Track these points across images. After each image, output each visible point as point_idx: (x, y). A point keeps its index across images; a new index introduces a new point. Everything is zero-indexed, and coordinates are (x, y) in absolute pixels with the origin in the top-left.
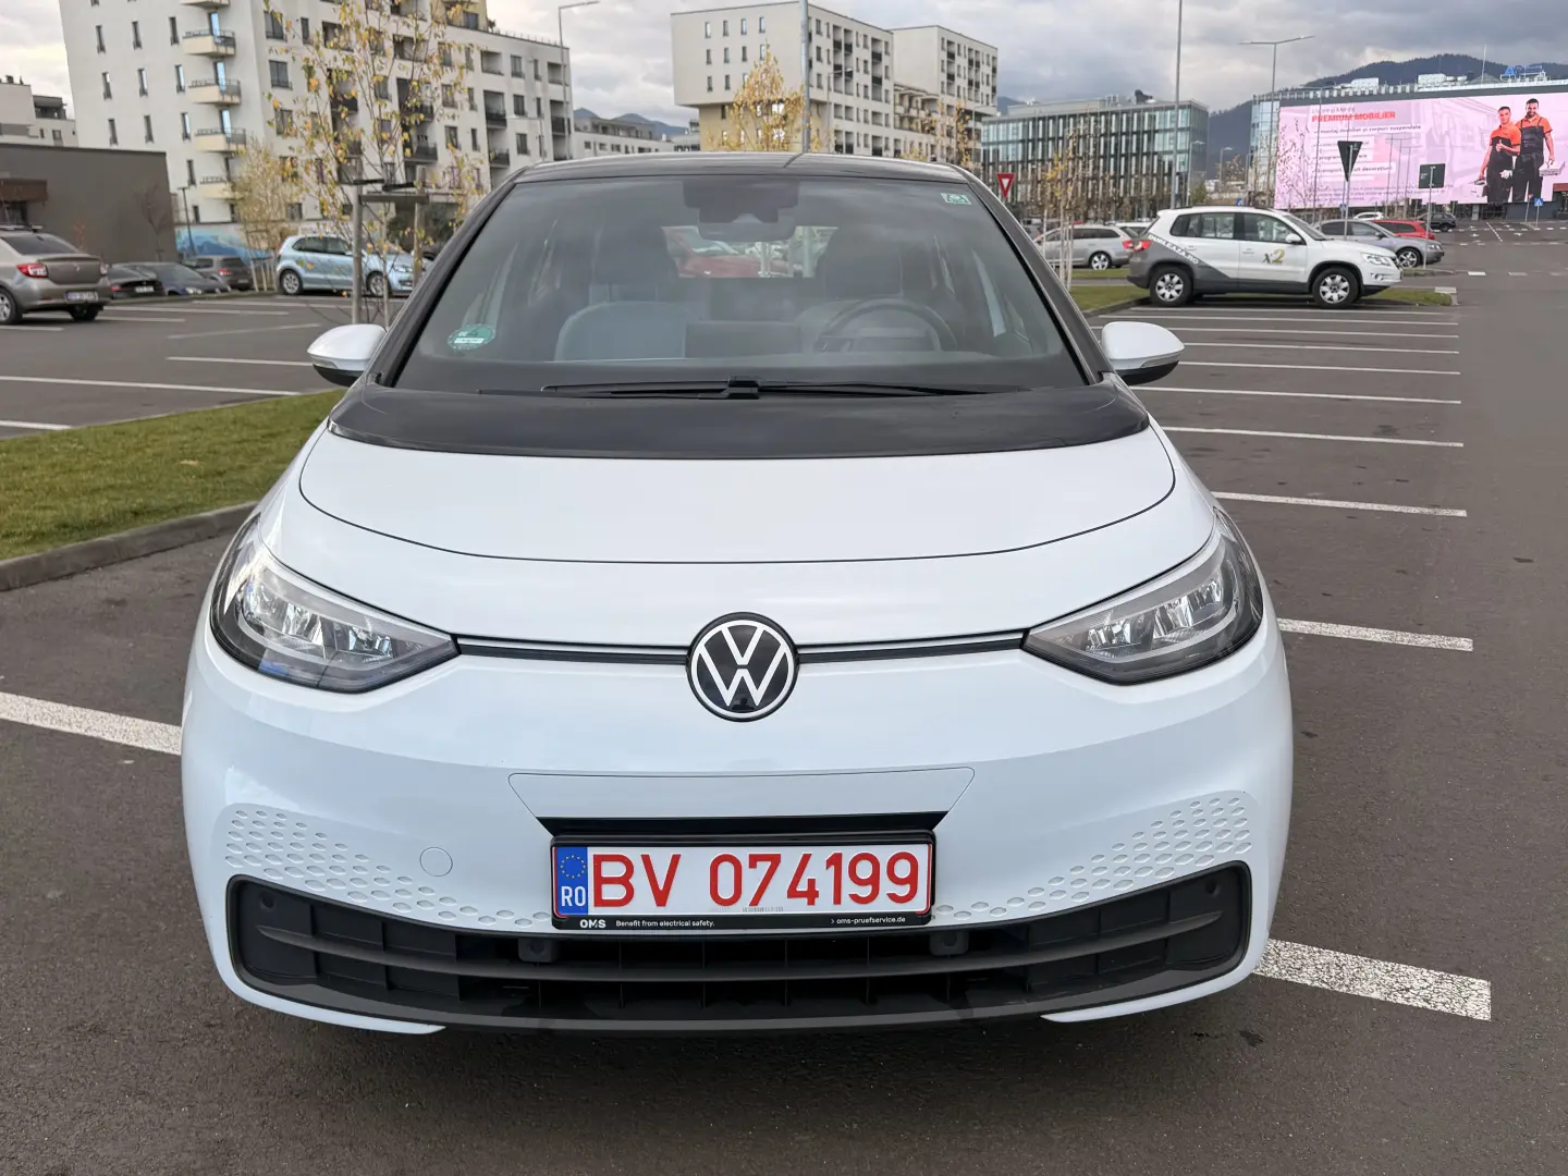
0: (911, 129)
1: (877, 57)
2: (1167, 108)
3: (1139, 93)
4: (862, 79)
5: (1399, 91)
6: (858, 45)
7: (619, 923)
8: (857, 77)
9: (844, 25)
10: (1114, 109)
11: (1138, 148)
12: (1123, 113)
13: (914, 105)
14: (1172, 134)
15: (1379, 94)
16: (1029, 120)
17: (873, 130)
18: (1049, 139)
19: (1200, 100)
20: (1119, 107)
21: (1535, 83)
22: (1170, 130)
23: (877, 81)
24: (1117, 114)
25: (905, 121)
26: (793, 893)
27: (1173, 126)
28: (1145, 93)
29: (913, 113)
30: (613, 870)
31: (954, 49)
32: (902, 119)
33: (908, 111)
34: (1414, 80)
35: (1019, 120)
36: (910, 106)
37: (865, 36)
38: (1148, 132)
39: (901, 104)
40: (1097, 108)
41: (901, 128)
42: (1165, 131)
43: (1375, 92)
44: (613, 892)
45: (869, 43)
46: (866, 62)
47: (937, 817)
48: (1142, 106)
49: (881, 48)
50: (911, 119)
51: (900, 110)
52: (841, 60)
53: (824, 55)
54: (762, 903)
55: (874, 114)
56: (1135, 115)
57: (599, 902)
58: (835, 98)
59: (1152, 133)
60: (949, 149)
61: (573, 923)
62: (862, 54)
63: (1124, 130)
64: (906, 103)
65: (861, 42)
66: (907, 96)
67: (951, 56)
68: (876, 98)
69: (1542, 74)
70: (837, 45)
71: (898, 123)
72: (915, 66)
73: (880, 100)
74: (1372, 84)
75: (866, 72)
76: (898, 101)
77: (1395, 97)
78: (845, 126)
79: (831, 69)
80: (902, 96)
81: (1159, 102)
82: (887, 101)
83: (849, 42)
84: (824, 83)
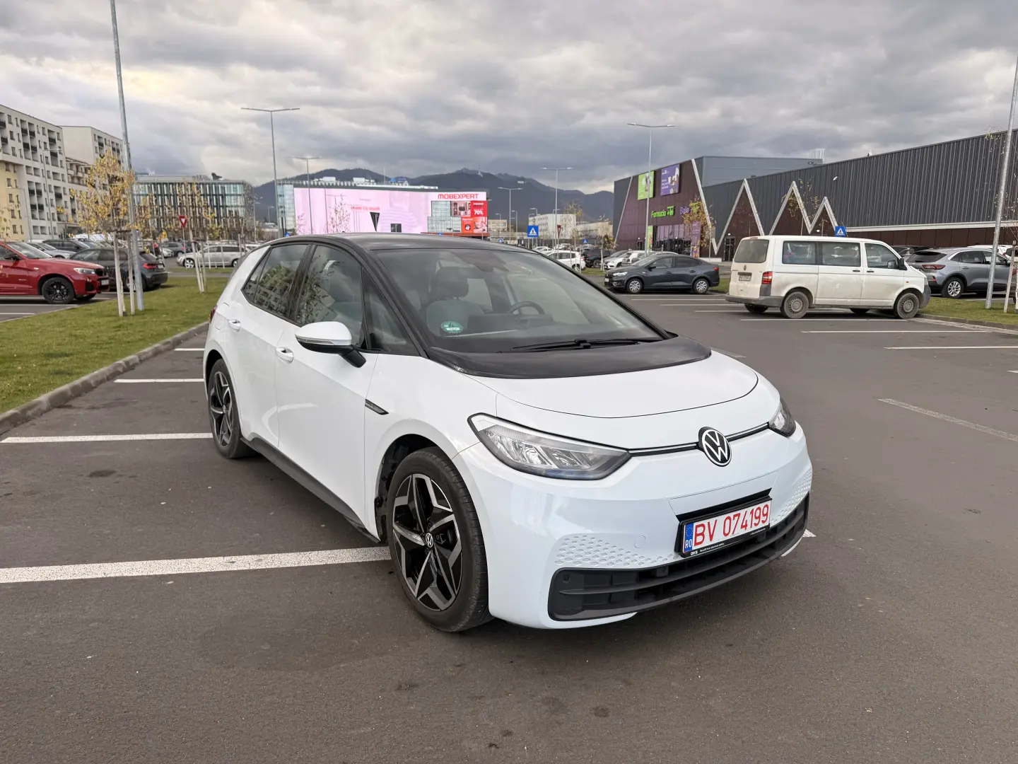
0: (79, 184)
1: (52, 141)
2: (230, 184)
3: (213, 175)
4: (43, 152)
5: (346, 184)
6: (38, 133)
7: (701, 551)
8: (40, 151)
9: (28, 120)
10: (200, 181)
11: (217, 203)
12: (206, 184)
13: (80, 170)
14: (235, 197)
15: (336, 185)
16: (151, 184)
17: (53, 183)
18: (165, 195)
19: (248, 180)
20: (204, 181)
21: (404, 187)
22: (234, 195)
23: (54, 155)
24: (203, 184)
25: (75, 179)
26: (742, 527)
27: (235, 193)
28: (217, 174)
29: (80, 175)
30: (700, 530)
31: (103, 141)
32: (73, 178)
33: (77, 173)
34: (351, 180)
35: (145, 184)
36: (77, 171)
37: (43, 128)
38: (222, 195)
39: (71, 169)
40: (191, 180)
41: (73, 183)
42: (231, 195)
43: (335, 184)
44: (699, 539)
45: (46, 132)
46: (45, 143)
47: (769, 490)
48: (216, 181)
49: (55, 136)
50: (79, 178)
51: (72, 173)
52: (28, 140)
53: (15, 136)
54: (735, 533)
55: (54, 173)
56: (214, 186)
57: (696, 544)
58: (25, 162)
59: (224, 196)
60: (105, 196)
61: (689, 554)
62: (41, 139)
63: (208, 193)
64: (75, 168)
65: (41, 131)
66: (75, 165)
67: (101, 145)
68: (55, 164)
69: (406, 182)
70: (24, 131)
71: (70, 180)
72: (78, 147)
73: (57, 166)
74: (332, 180)
75: (46, 148)
76: (69, 168)
77: (344, 187)
78: (35, 179)
79: (21, 146)
80: (71, 165)
81: (226, 180)
82: (62, 167)
83: (32, 130)
84: (17, 153)
